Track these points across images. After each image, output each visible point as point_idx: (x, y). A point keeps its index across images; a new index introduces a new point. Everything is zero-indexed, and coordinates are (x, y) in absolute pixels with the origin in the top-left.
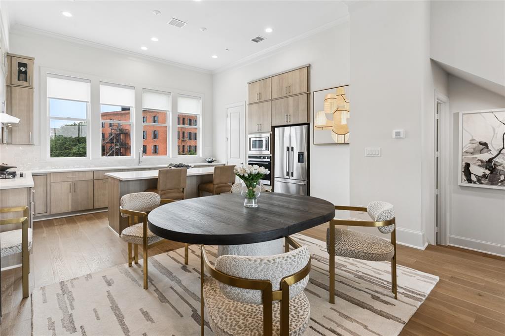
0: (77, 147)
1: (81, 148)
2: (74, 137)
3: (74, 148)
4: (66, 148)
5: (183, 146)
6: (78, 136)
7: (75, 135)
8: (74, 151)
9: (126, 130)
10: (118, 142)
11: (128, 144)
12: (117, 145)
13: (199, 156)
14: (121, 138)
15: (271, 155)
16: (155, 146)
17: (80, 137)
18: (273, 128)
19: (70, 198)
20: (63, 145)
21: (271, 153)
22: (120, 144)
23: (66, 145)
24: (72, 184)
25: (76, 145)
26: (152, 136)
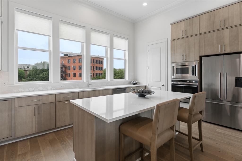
0: (42, 74)
1: (44, 74)
2: (41, 69)
3: (41, 74)
4: (37, 74)
5: (94, 73)
6: (42, 68)
7: (41, 68)
8: (41, 76)
9: (66, 65)
10: (62, 71)
11: (67, 72)
12: (62, 73)
13: (126, 80)
14: (64, 69)
15: (199, 80)
16: (80, 73)
17: (44, 68)
18: (201, 58)
19: (34, 120)
20: (36, 73)
21: (198, 78)
22: (63, 72)
23: (37, 73)
24: (36, 107)
25: (42, 73)
26: (79, 68)
